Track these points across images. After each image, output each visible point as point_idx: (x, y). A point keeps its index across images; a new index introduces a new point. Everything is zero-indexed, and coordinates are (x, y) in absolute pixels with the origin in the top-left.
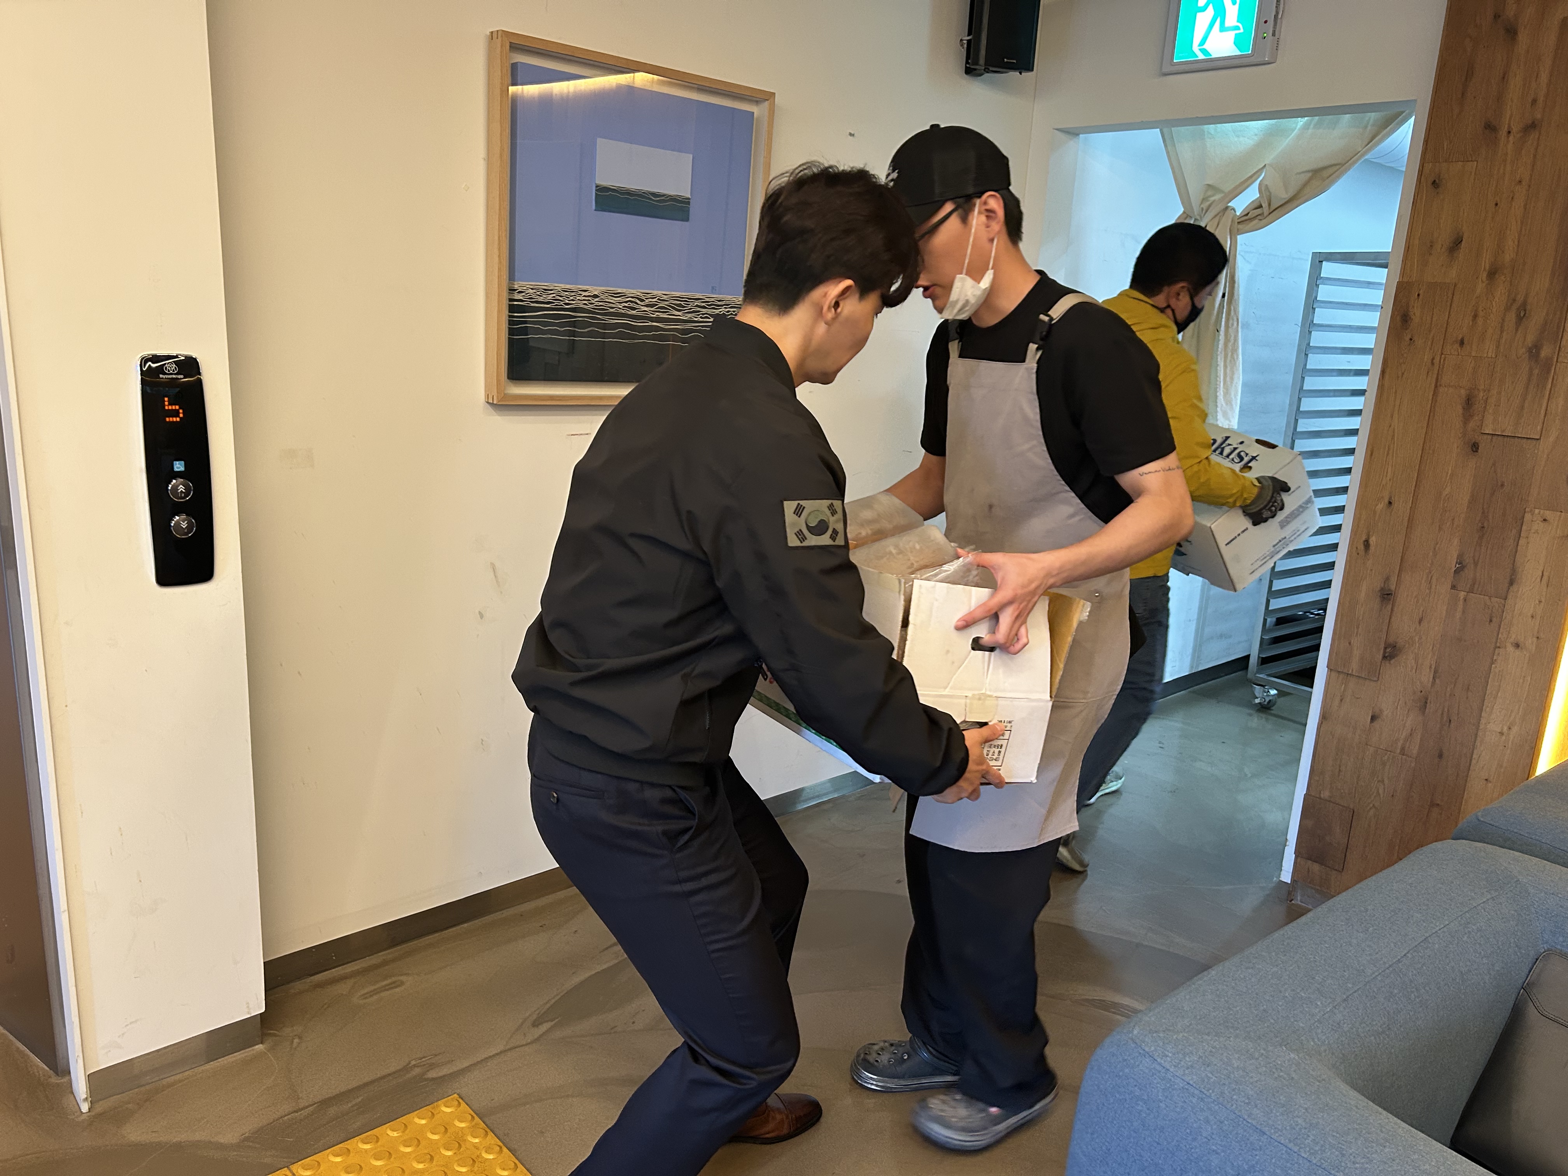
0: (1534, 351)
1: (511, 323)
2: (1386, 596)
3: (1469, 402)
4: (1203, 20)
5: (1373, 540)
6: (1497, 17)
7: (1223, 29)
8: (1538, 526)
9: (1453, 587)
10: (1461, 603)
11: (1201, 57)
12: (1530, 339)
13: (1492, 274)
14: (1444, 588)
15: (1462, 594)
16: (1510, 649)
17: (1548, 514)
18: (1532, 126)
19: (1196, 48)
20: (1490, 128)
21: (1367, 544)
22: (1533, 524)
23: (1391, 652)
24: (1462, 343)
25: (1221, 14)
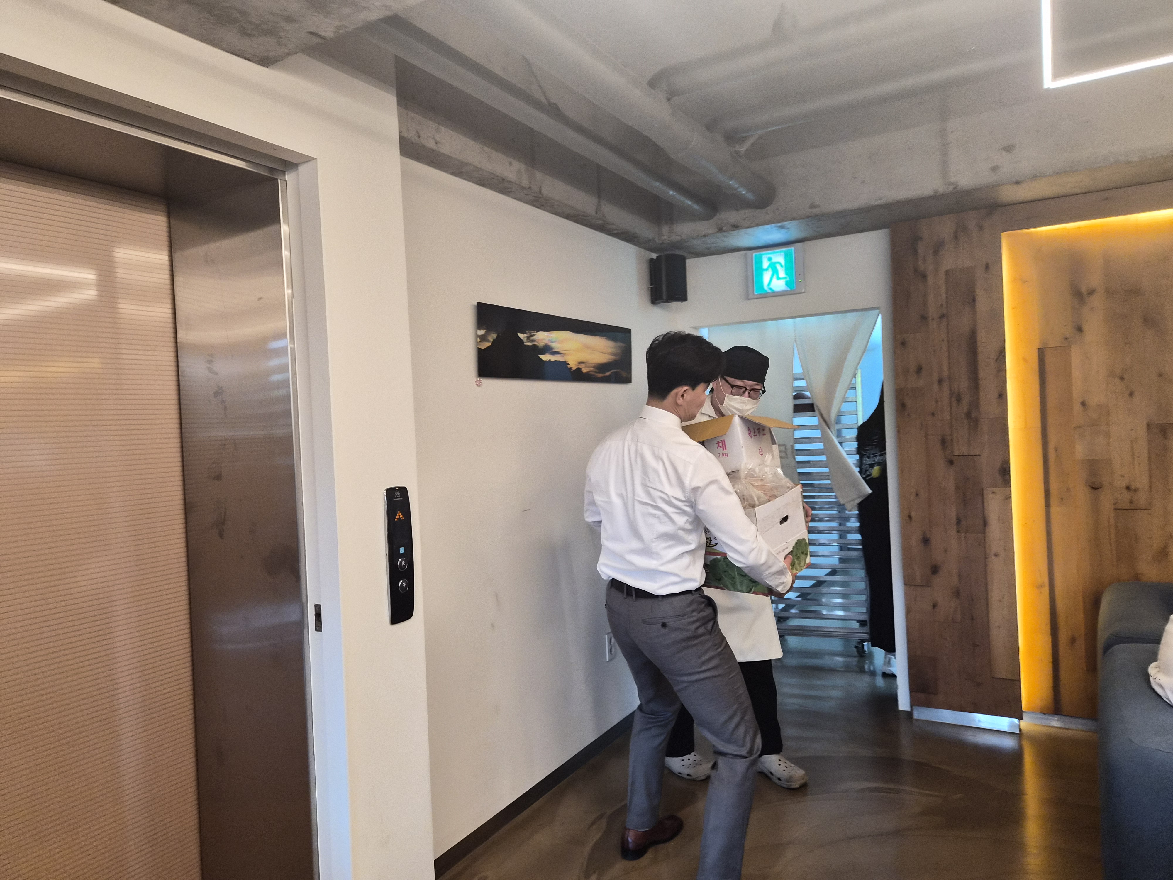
0: (968, 415)
3: (943, 442)
4: (767, 275)
5: (913, 514)
6: (915, 270)
7: (778, 278)
8: (991, 496)
9: (958, 532)
10: (963, 539)
11: (769, 291)
12: (965, 410)
13: (940, 381)
14: (953, 532)
15: (963, 535)
16: (993, 558)
17: (994, 489)
18: (942, 317)
19: (766, 287)
20: (923, 318)
21: (910, 517)
22: (989, 495)
23: (935, 570)
24: (933, 414)
25: (775, 271)
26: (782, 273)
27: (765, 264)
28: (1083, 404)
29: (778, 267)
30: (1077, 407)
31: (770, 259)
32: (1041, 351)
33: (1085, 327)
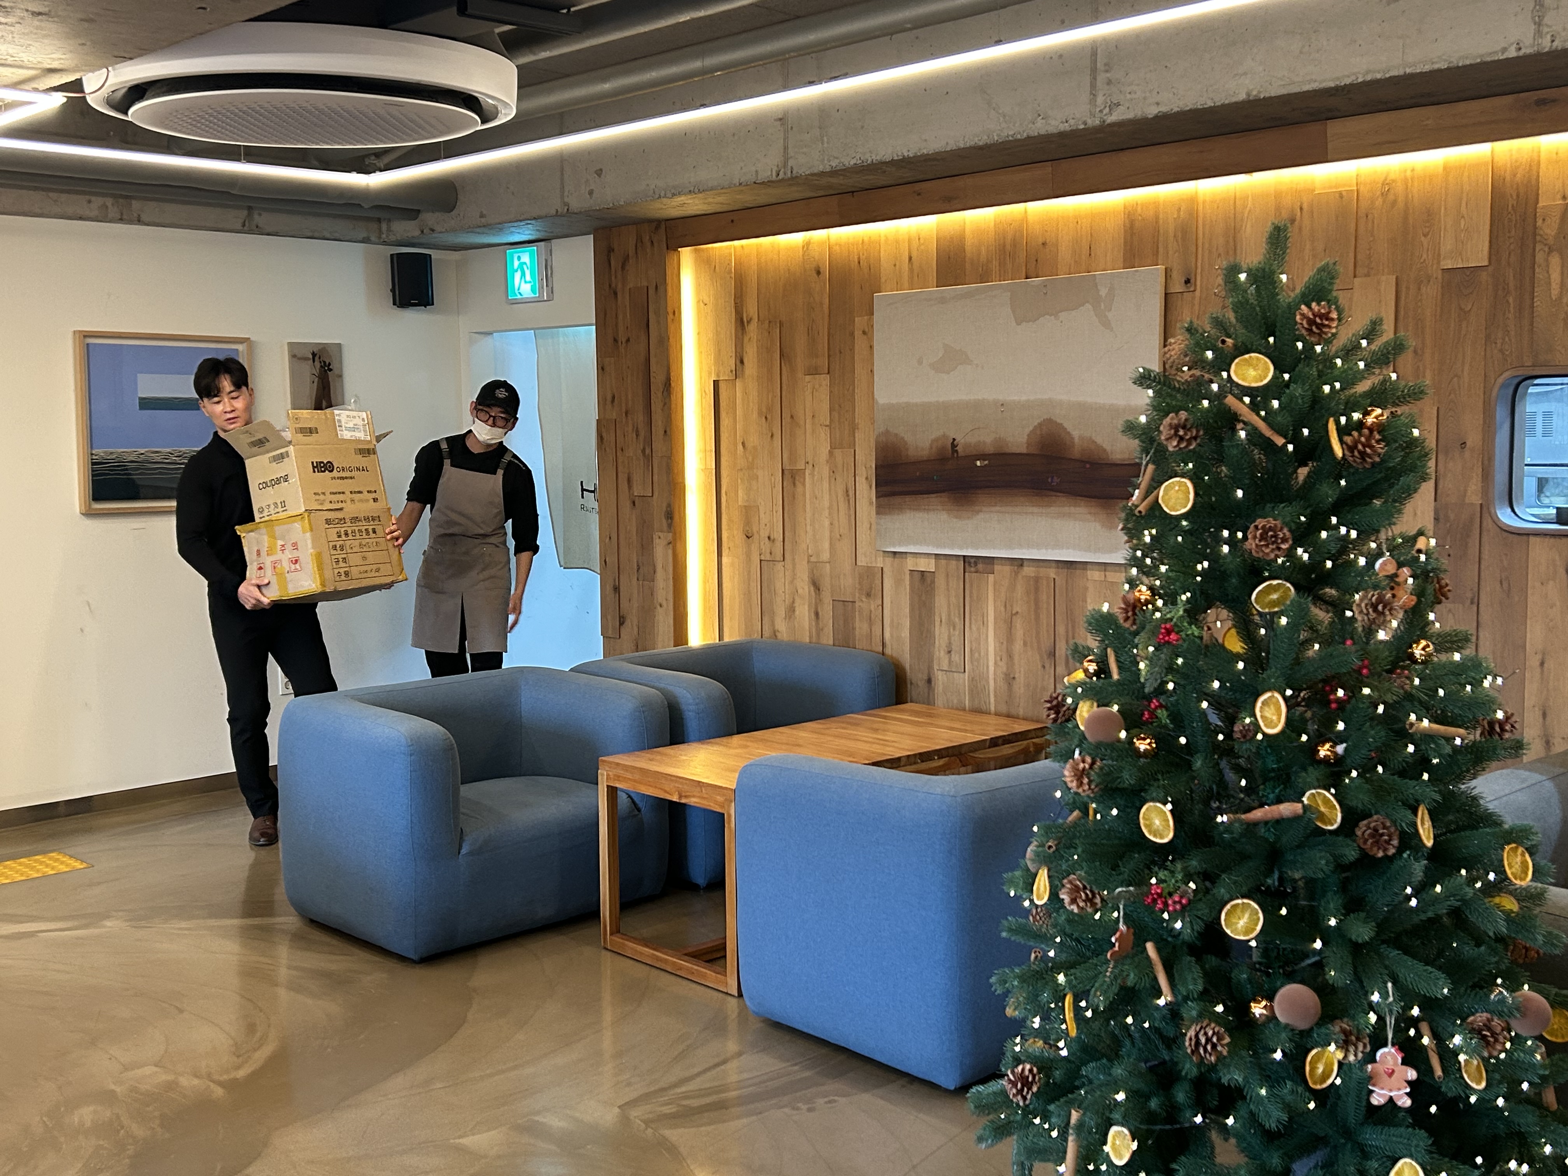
0: (644, 451)
1: (93, 471)
2: (616, 589)
3: (629, 480)
4: (518, 275)
5: (607, 559)
6: (610, 286)
7: (526, 282)
8: (658, 541)
9: (638, 579)
10: (641, 587)
11: (519, 297)
13: (626, 414)
14: (635, 580)
15: (641, 582)
16: (658, 607)
17: (660, 534)
18: (628, 341)
19: (517, 292)
20: (615, 340)
21: (605, 562)
22: (656, 541)
23: (622, 621)
24: (622, 449)
25: (523, 274)
26: (528, 278)
27: (516, 263)
28: (743, 444)
29: (525, 267)
30: (740, 447)
31: (519, 258)
32: (716, 383)
33: (745, 361)
